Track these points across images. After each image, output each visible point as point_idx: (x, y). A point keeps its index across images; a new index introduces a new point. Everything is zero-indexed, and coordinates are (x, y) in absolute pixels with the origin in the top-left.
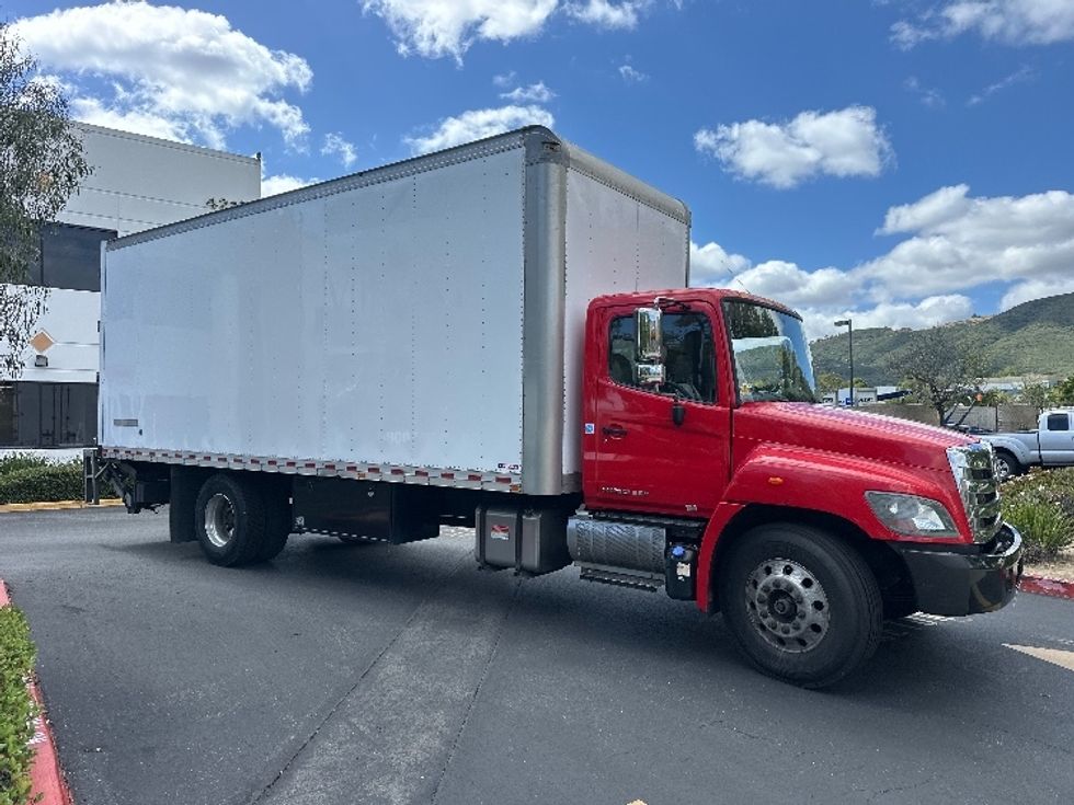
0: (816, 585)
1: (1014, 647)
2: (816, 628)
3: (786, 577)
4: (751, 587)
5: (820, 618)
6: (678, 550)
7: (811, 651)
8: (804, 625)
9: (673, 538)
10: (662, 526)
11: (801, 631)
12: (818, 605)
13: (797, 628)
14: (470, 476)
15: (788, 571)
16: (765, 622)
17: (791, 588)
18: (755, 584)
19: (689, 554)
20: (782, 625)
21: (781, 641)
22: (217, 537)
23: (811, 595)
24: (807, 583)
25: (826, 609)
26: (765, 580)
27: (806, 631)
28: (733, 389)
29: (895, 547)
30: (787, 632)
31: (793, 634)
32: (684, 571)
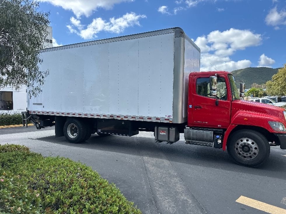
0: (255, 144)
1: (284, 156)
2: (255, 154)
3: (247, 142)
4: (236, 144)
5: (256, 151)
6: (218, 136)
7: (253, 159)
8: (252, 153)
9: (215, 133)
10: (212, 130)
11: (251, 154)
12: (256, 148)
13: (250, 154)
14: (156, 119)
15: (247, 141)
16: (241, 153)
17: (249, 144)
18: (238, 144)
19: (220, 138)
20: (246, 153)
21: (245, 157)
22: (71, 136)
23: (254, 146)
24: (253, 143)
25: (258, 149)
26: (241, 143)
27: (252, 154)
28: (231, 97)
29: (275, 134)
30: (247, 155)
31: (249, 155)
32: (220, 141)
